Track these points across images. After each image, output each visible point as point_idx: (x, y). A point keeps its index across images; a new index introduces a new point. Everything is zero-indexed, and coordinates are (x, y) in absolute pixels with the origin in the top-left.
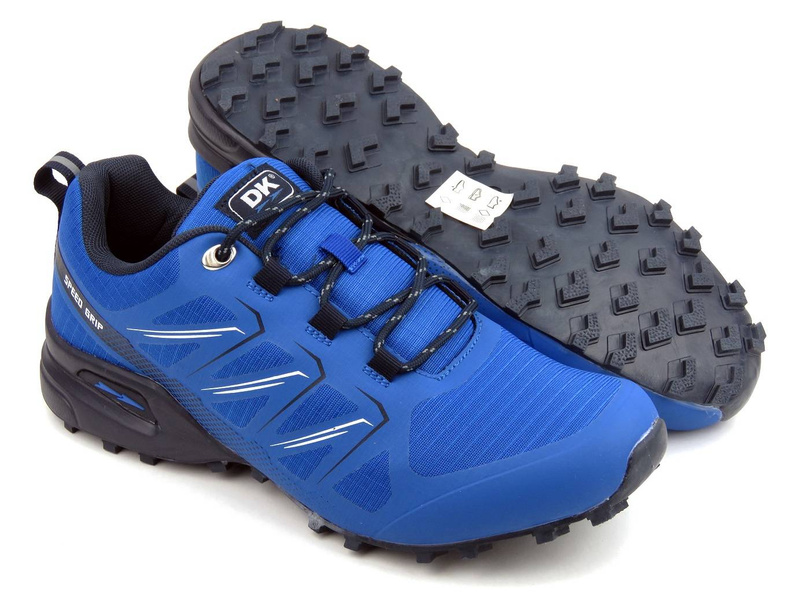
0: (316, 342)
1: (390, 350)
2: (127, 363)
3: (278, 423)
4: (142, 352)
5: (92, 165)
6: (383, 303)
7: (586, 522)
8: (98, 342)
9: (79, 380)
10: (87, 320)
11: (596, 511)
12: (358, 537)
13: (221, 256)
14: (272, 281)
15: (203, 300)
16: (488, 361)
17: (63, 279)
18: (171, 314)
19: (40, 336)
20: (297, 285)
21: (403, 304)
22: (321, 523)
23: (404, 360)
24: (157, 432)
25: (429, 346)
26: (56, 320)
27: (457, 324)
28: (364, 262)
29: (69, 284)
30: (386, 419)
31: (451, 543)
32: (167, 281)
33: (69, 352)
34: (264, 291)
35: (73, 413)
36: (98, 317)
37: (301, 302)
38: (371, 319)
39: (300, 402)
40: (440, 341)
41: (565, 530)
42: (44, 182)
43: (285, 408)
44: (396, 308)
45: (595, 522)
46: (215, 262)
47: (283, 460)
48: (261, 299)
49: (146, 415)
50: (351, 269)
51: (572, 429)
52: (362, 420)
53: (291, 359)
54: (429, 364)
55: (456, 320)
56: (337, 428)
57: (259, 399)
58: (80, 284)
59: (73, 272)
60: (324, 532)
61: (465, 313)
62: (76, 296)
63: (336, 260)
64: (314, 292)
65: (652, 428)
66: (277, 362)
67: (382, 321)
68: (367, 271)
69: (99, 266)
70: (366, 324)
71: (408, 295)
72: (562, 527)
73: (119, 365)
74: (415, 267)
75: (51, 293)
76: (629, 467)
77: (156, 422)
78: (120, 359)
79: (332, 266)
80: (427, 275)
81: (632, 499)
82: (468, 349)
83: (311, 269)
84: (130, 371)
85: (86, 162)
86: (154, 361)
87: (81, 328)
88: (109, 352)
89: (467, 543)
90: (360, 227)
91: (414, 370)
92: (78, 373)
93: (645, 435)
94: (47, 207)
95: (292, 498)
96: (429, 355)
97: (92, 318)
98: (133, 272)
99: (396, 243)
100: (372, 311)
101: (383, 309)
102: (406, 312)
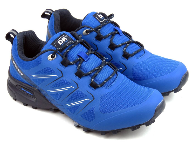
0: (76, 79)
1: (95, 81)
2: (29, 83)
3: (67, 99)
4: (33, 81)
5: (20, 33)
6: (94, 69)
7: (144, 126)
8: (22, 78)
9: (17, 87)
10: (19, 72)
11: (147, 123)
12: (87, 128)
13: (52, 57)
14: (65, 63)
15: (48, 68)
16: (120, 84)
17: (13, 62)
18: (40, 71)
19: (7, 76)
20: (71, 64)
21: (99, 69)
22: (77, 125)
23: (99, 84)
24: (36, 101)
25: (105, 81)
26: (11, 72)
27: (113, 75)
28: (89, 59)
29: (14, 63)
30: (94, 99)
31: (110, 130)
32: (39, 63)
33: (14, 80)
34: (63, 66)
35: (15, 96)
36: (21, 72)
37: (73, 69)
38: (90, 73)
39: (72, 94)
40: (108, 79)
41: (139, 127)
42: (8, 37)
43: (68, 96)
44: (97, 71)
45: (147, 126)
46: (51, 58)
47: (68, 109)
48: (63, 68)
49: (34, 96)
50: (85, 60)
51: (141, 102)
52: (88, 99)
53: (70, 83)
54: (105, 85)
55: (112, 74)
56: (81, 101)
57: (62, 93)
58: (17, 63)
59: (15, 60)
60: (78, 127)
61: (115, 72)
62: (16, 66)
63: (82, 58)
64: (76, 66)
65: (161, 102)
66: (67, 84)
67: (93, 74)
68: (90, 61)
69: (22, 59)
70: (89, 74)
71: (100, 67)
72: (138, 127)
73: (27, 84)
74: (102, 60)
75: (10, 65)
76: (155, 112)
77: (36, 98)
78: (27, 82)
79: (81, 60)
80: (105, 62)
81: (156, 120)
82: (115, 81)
83: (75, 60)
84: (30, 85)
85: (19, 32)
86: (35, 83)
87: (17, 74)
88: (24, 80)
89: (114, 130)
90: (88, 50)
91: (101, 87)
92: (16, 86)
93: (160, 104)
94: (9, 43)
95: (70, 118)
96: (105, 83)
97: (20, 72)
98: (30, 61)
99: (97, 54)
100: (90, 71)
101: (93, 71)
102: (99, 72)
